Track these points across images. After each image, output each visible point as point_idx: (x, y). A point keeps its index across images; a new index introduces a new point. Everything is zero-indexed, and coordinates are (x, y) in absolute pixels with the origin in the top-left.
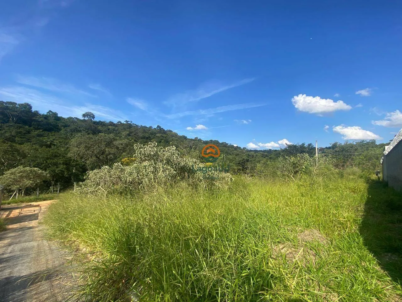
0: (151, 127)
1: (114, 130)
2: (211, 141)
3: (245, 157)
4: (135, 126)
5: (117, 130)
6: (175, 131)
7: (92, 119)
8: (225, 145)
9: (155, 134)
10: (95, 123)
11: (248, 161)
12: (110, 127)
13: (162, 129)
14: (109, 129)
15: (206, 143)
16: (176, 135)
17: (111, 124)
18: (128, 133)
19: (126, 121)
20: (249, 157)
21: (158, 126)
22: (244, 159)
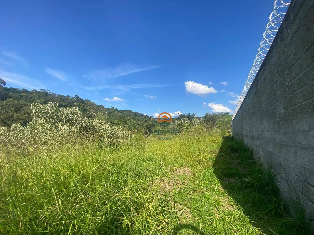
0: (69, 96)
1: (27, 97)
2: (126, 110)
3: (151, 123)
4: (51, 95)
5: (31, 98)
6: (92, 101)
7: (3, 86)
8: (137, 114)
9: (73, 102)
10: (6, 89)
11: (153, 126)
12: (23, 94)
13: (80, 98)
14: (22, 96)
15: (121, 112)
16: (94, 104)
17: (25, 91)
18: (43, 100)
19: (42, 90)
20: (154, 123)
21: (76, 96)
22: (150, 124)
